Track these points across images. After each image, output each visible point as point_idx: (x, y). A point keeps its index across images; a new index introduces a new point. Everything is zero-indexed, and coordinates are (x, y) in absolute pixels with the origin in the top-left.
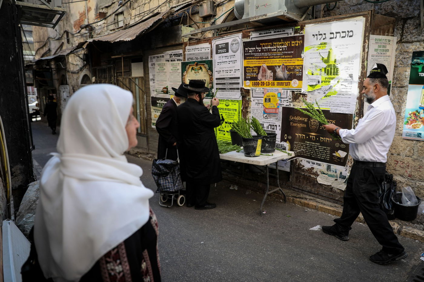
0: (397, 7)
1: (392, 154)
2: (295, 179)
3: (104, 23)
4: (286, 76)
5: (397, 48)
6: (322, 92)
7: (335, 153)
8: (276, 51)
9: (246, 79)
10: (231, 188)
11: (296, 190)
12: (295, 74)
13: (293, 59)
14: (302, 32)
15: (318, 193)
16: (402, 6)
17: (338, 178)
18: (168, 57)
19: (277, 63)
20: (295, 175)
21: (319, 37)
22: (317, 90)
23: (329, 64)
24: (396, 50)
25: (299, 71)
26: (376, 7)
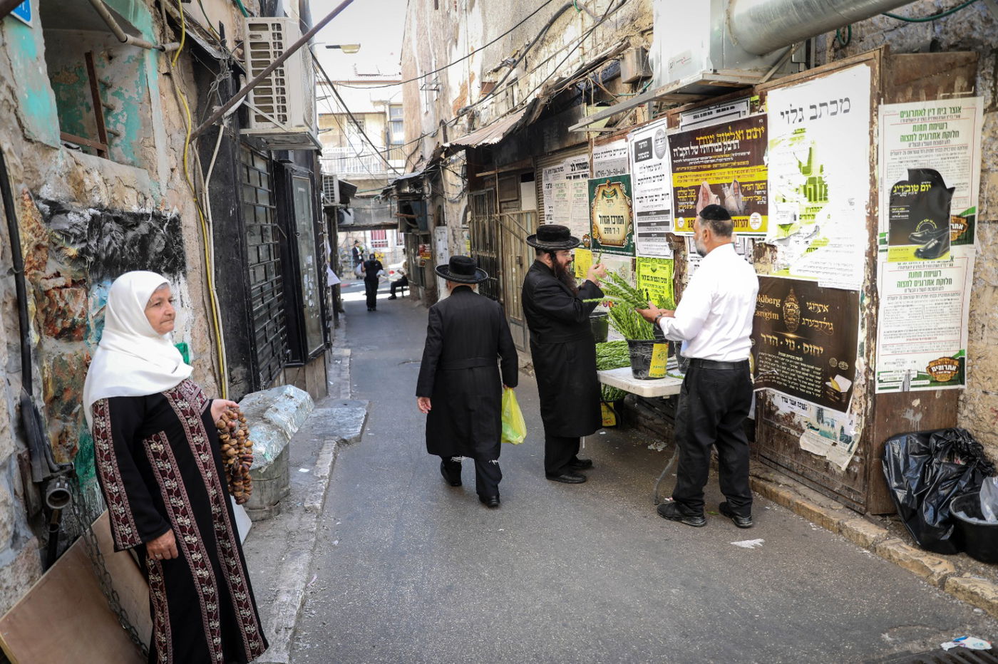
0: (981, 23)
1: (985, 392)
2: (764, 436)
3: (492, 103)
4: (742, 207)
5: (984, 126)
6: (802, 241)
7: (830, 381)
8: (722, 153)
9: (677, 215)
10: (651, 447)
11: (766, 461)
12: (755, 202)
13: (750, 168)
14: (762, 107)
15: (803, 473)
16: (992, 20)
17: (838, 442)
18: (568, 170)
19: (726, 178)
20: (765, 428)
21: (792, 116)
22: (794, 235)
23: (812, 176)
24: (983, 130)
25: (762, 195)
26: (936, 27)
